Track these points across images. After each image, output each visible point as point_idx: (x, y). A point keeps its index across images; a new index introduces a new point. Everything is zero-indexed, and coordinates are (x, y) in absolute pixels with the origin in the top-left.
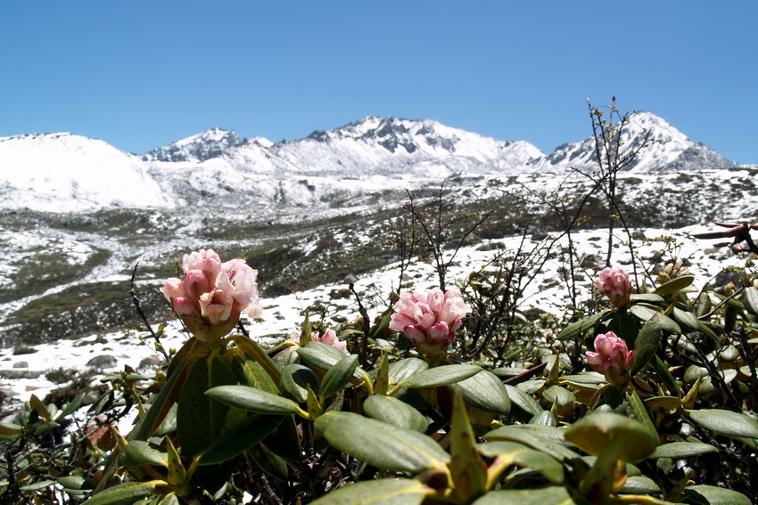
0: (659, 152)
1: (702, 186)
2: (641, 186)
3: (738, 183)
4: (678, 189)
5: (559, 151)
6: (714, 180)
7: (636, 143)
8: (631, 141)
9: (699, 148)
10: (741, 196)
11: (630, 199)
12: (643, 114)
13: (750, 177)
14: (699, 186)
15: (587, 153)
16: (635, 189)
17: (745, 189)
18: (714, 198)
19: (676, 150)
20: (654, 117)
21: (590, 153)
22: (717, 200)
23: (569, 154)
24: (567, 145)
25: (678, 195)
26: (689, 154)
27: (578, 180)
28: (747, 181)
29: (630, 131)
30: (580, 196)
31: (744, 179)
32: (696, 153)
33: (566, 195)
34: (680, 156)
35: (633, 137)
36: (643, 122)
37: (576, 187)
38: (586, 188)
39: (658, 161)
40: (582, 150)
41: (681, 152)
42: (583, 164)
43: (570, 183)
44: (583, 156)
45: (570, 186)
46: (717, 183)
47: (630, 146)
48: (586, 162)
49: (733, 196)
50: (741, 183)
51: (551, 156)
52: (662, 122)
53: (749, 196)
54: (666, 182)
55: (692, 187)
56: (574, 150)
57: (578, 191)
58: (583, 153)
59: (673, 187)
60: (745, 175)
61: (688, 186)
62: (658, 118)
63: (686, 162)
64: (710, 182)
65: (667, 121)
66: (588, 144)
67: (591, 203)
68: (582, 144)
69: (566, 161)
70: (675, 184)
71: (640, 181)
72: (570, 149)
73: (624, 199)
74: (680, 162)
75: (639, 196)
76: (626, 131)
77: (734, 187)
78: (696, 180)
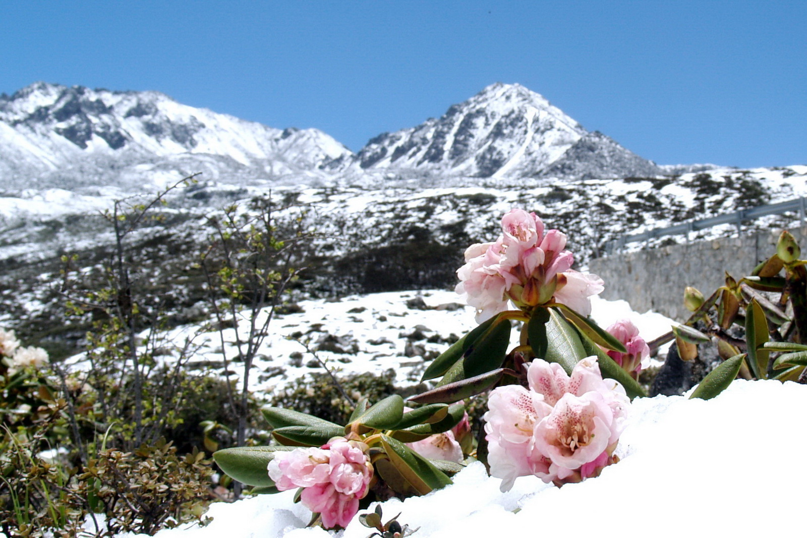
0: (535, 147)
1: (585, 206)
2: (494, 207)
3: (637, 200)
4: (550, 211)
5: (374, 146)
6: (602, 197)
7: (498, 133)
8: (491, 128)
9: (597, 140)
10: (641, 220)
11: (477, 229)
12: (507, 86)
13: (655, 192)
14: (580, 206)
15: (419, 150)
16: (485, 212)
17: (647, 210)
18: (603, 224)
19: (561, 143)
20: (525, 90)
21: (424, 149)
22: (607, 228)
23: (391, 150)
24: (386, 135)
25: (550, 221)
26: (580, 150)
27: (397, 199)
28: (651, 198)
29: (488, 112)
30: (398, 225)
31: (645, 195)
32: (591, 149)
33: (377, 224)
34: (567, 153)
35: (494, 123)
36: (508, 98)
37: (393, 210)
38: (410, 212)
39: (534, 161)
40: (411, 144)
41: (569, 147)
42: (414, 167)
43: (385, 203)
44: (414, 154)
45: (384, 208)
46: (608, 202)
47: (488, 138)
48: (419, 163)
49: (630, 221)
50: (642, 201)
51: (361, 154)
52: (538, 99)
53: (653, 221)
54: (531, 201)
55: (571, 208)
56: (400, 143)
57: (397, 217)
58: (414, 149)
59: (542, 209)
60: (646, 187)
61: (564, 207)
62: (531, 93)
63: (577, 163)
64: (597, 200)
65: (545, 97)
66: (421, 133)
67: (416, 235)
68: (412, 135)
69: (385, 163)
70: (545, 203)
71: (492, 199)
72: (392, 143)
73: (468, 229)
74: (568, 162)
75: (491, 224)
76: (480, 112)
77: (632, 206)
78: (576, 197)
